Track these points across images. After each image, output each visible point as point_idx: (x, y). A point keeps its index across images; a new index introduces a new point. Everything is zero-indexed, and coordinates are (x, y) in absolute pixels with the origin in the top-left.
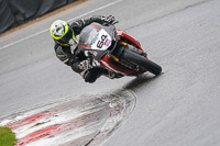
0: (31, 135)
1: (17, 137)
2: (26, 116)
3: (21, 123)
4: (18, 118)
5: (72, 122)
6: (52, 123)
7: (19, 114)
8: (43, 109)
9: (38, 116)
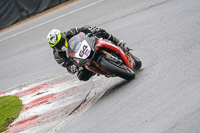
0: (34, 102)
1: (23, 103)
2: (29, 87)
3: (26, 92)
4: (24, 89)
5: (64, 92)
6: (50, 93)
7: (25, 86)
8: (43, 83)
9: (39, 88)
